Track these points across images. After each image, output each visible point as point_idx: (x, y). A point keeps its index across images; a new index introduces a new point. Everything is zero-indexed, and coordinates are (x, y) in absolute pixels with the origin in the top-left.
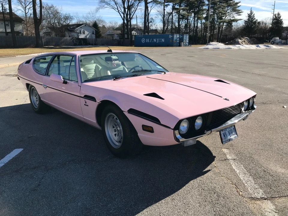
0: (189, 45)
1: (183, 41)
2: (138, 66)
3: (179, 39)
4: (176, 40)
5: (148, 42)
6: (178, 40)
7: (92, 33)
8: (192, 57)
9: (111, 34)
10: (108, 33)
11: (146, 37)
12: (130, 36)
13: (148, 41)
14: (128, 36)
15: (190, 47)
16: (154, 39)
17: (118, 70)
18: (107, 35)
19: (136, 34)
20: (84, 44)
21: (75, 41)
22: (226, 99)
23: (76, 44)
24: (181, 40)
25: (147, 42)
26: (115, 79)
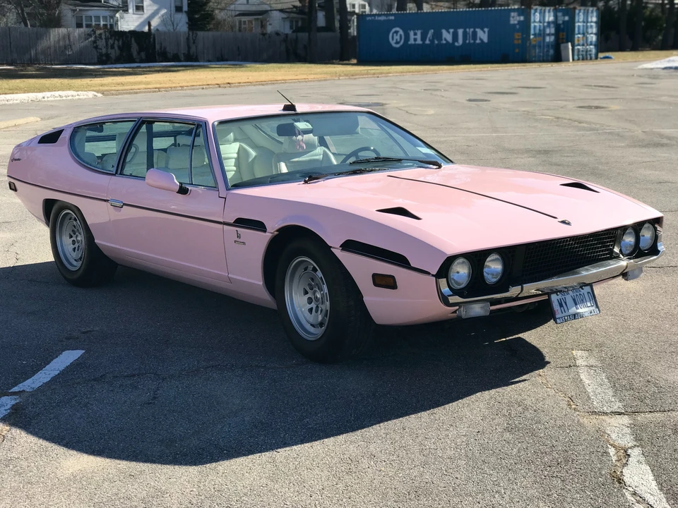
0: (601, 55)
1: (570, 38)
2: (367, 149)
3: (553, 31)
4: (542, 34)
5: (419, 42)
6: (549, 35)
7: (173, 9)
8: (597, 107)
9: (254, 8)
10: (244, 8)
11: (408, 23)
12: (337, 17)
13: (416, 37)
14: (329, 18)
15: (606, 61)
16: (444, 31)
17: (307, 159)
18: (239, 15)
19: (364, 6)
20: (143, 55)
21: (101, 43)
22: (563, 222)
23: (107, 55)
24: (565, 33)
25: (411, 42)
26: (309, 180)
